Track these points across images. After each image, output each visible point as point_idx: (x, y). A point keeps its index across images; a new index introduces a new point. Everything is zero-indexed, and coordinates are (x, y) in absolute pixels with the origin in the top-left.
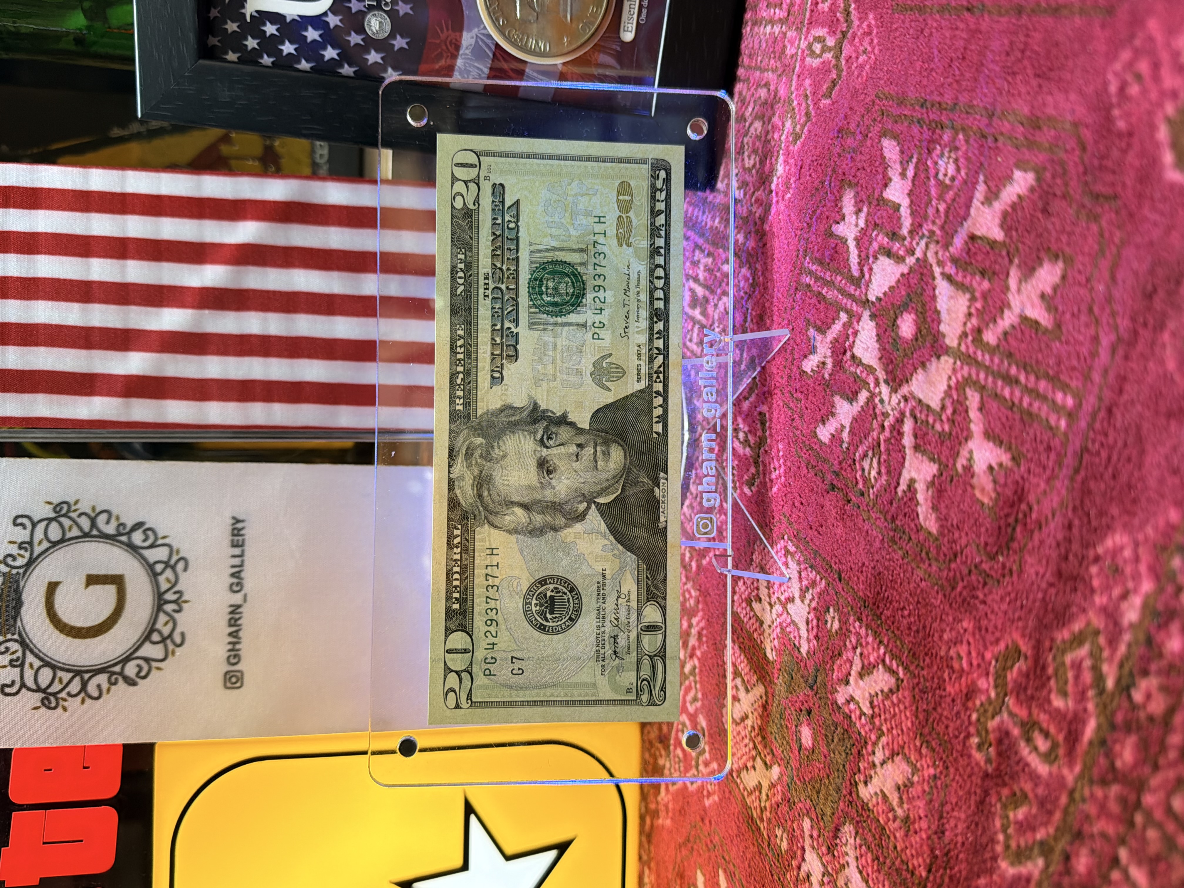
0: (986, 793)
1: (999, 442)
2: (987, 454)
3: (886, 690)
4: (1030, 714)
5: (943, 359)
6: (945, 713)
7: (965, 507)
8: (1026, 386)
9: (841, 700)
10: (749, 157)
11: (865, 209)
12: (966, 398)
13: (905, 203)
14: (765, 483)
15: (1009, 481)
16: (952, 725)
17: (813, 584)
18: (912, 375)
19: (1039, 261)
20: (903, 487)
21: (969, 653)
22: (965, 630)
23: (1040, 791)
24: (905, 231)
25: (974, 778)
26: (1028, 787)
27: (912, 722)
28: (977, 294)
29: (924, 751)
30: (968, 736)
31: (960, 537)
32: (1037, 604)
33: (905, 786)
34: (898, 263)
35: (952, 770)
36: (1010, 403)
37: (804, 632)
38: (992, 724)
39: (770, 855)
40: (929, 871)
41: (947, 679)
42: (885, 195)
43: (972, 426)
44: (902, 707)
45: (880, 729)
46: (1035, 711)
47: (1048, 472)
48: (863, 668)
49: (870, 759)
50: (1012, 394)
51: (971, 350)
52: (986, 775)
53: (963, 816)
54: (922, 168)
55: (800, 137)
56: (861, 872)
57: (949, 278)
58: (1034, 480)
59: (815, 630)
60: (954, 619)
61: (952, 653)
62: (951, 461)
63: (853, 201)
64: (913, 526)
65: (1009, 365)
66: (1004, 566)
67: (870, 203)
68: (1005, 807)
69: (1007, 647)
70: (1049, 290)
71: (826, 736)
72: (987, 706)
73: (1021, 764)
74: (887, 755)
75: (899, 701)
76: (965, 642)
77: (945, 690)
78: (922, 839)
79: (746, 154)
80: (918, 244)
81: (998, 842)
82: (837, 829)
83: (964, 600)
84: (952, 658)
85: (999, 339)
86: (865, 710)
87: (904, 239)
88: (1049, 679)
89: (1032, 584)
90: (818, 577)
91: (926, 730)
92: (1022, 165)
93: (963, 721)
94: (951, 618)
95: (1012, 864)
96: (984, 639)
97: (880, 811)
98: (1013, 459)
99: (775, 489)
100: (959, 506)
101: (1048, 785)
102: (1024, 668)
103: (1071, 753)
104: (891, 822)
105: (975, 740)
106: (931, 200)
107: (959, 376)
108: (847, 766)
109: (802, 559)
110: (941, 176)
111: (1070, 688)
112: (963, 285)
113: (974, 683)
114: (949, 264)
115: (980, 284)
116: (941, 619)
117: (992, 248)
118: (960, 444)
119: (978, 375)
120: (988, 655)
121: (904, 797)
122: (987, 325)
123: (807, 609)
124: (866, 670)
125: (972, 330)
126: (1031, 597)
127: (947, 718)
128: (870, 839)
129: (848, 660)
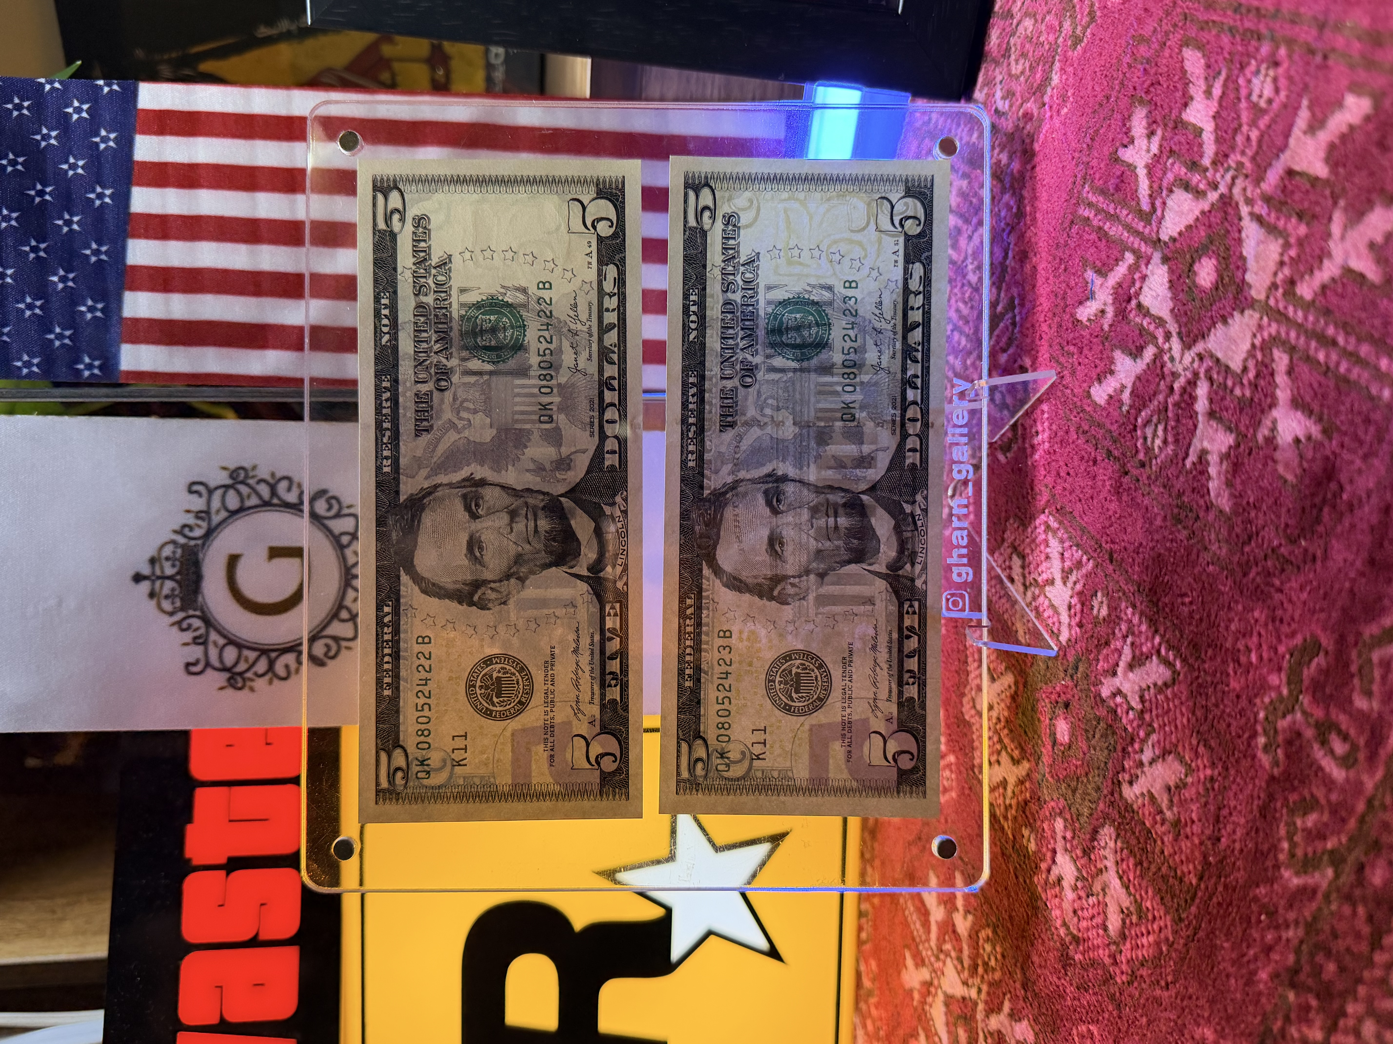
0: (1271, 797)
1: (1309, 412)
2: (1294, 424)
3: (1160, 683)
4: (1328, 714)
5: (1247, 312)
6: (1228, 710)
7: (1265, 483)
8: (1344, 350)
9: (1105, 692)
10: (1017, 61)
11: (1159, 132)
12: (1273, 360)
13: (1208, 127)
14: (1025, 449)
15: (1318, 456)
16: (1234, 723)
17: (1079, 565)
18: (1209, 330)
19: (1370, 204)
20: (1192, 458)
21: (1260, 645)
22: (1256, 621)
23: (1334, 797)
24: (1206, 162)
25: (1257, 781)
26: (1320, 793)
27: (1188, 720)
28: (1292, 240)
29: (1201, 749)
30: (1254, 735)
31: (1257, 517)
32: (1344, 594)
33: (1177, 787)
34: (1197, 198)
35: (1232, 772)
36: (1324, 368)
37: (1065, 618)
38: (1283, 724)
39: (1014, 856)
40: (1201, 878)
41: (1231, 673)
42: (1184, 116)
43: (1279, 393)
44: (1177, 702)
45: (1150, 725)
46: (1333, 711)
47: (1365, 449)
48: (1134, 657)
49: (1137, 756)
50: (1327, 356)
51: (1281, 306)
52: (1272, 778)
53: (1242, 821)
54: (1231, 86)
55: (1081, 41)
56: (1121, 878)
57: (1259, 219)
58: (1346, 456)
59: (1078, 615)
60: (1244, 608)
61: (1240, 644)
62: (1251, 431)
63: (1144, 123)
64: (1201, 502)
65: (1326, 324)
66: (1306, 550)
67: (1165, 125)
68: (1292, 812)
69: (1305, 640)
70: (1379, 239)
71: (1087, 731)
72: (1277, 704)
73: (1314, 768)
74: (1157, 752)
75: (1175, 695)
76: (1255, 634)
77: (1228, 685)
78: (1193, 843)
79: (1013, 57)
80: (1223, 176)
81: (1282, 850)
82: (1095, 831)
83: (1258, 587)
84: (1239, 651)
85: (1316, 294)
86: (1133, 704)
87: (1206, 170)
88: (1352, 676)
89: (1340, 570)
90: (1085, 558)
91: (1204, 728)
92: (1356, 88)
93: (1249, 719)
94: (1240, 607)
95: (1297, 874)
96: (1277, 630)
97: (1147, 813)
98: (1325, 431)
99: (1037, 457)
100: (1257, 482)
101: (1343, 790)
102: (1323, 663)
103: (1372, 758)
104: (1158, 826)
105: (1262, 740)
106: (1240, 126)
107: (1266, 335)
108: (1110, 765)
109: (1065, 536)
110: (1254, 98)
111: (1375, 688)
112: (1275, 228)
113: (1263, 679)
114: (1260, 203)
115: (1295, 228)
116: (1229, 608)
117: (1313, 186)
118: (1263, 411)
119: (1288, 334)
120: (1282, 649)
121: (1176, 800)
122: (1302, 277)
123: (1070, 593)
124: (1137, 662)
125: (1284, 281)
126: (1337, 586)
127: (1229, 715)
128: (1133, 842)
129: (1116, 649)
